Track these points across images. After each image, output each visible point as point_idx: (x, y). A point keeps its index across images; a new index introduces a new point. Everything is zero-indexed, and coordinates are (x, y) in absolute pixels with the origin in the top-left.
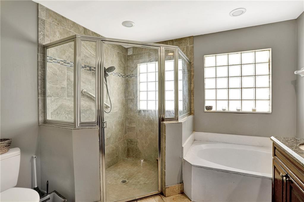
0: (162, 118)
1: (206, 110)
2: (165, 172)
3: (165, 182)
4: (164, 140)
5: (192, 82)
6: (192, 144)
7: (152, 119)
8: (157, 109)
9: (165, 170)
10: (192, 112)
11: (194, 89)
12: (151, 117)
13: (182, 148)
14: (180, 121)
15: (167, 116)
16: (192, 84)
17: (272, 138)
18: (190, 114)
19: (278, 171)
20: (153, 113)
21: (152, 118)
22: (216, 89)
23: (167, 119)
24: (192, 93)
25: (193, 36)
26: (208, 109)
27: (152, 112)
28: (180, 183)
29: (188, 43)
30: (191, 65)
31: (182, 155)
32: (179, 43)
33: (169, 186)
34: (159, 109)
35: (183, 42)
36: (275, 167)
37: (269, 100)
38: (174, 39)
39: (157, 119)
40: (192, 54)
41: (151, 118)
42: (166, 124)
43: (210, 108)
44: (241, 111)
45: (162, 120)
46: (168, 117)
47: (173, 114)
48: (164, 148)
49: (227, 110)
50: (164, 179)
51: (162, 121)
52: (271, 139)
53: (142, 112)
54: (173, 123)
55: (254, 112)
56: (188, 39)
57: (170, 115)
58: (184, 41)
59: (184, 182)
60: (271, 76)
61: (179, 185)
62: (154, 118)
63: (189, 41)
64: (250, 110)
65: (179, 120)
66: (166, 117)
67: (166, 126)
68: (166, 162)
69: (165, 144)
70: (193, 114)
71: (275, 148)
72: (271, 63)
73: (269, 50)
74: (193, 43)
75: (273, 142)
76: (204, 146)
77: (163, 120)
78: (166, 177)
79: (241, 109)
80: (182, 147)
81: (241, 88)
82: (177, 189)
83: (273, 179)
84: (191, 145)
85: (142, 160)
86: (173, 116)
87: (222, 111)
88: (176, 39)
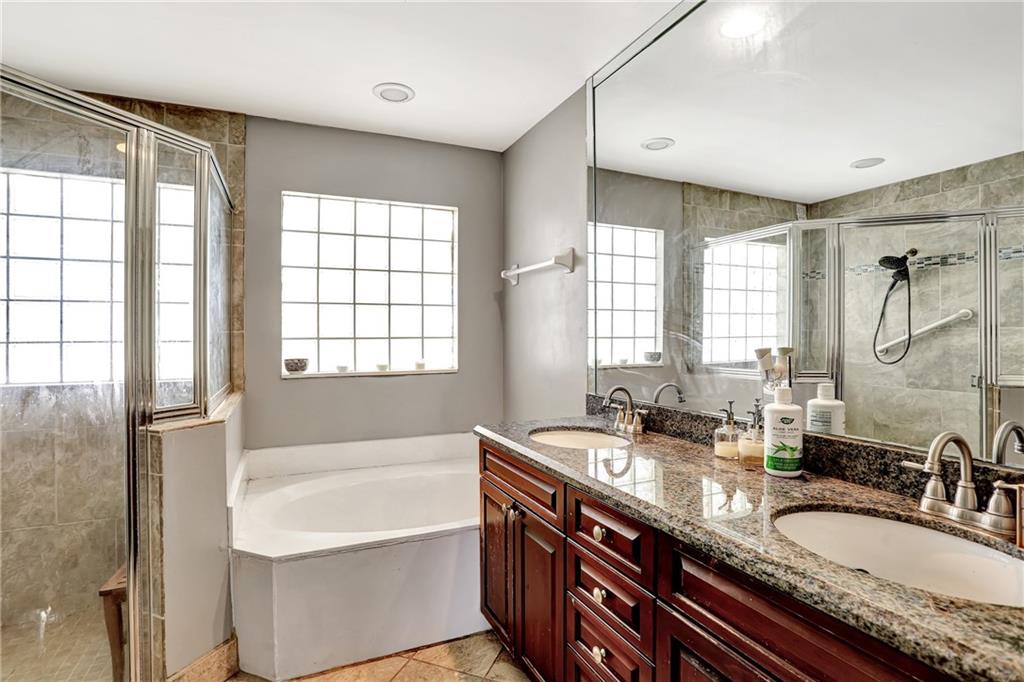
0: (144, 412)
1: (285, 372)
2: (163, 622)
3: (164, 663)
4: (152, 498)
5: (236, 277)
6: (245, 494)
7: (97, 418)
8: (120, 377)
9: (163, 613)
10: (237, 382)
11: (242, 301)
12: (90, 412)
13: (228, 511)
14: (213, 416)
15: (162, 401)
16: (236, 283)
17: (478, 429)
18: (231, 390)
19: (493, 503)
20: (100, 393)
21: (92, 416)
22: (318, 303)
23: (162, 412)
24: (236, 315)
25: (245, 115)
26: (296, 370)
27: (96, 392)
28: (226, 642)
29: (224, 136)
30: (235, 214)
31: (229, 538)
32: (187, 124)
33: (180, 674)
34: (126, 379)
35: (206, 127)
36: (486, 496)
37: (452, 337)
38: (167, 104)
39: (122, 417)
40: (241, 176)
41: (87, 416)
42: (164, 431)
43: (297, 365)
44: (388, 370)
45: (139, 419)
46: (168, 405)
47: (188, 392)
48: (154, 532)
49: (350, 370)
50: (155, 654)
51: (143, 423)
52: (476, 433)
53: (44, 394)
54: (192, 427)
55: (420, 371)
56: (227, 119)
57: (174, 397)
58: (208, 122)
59: (238, 634)
60: (456, 277)
61: (222, 649)
62: (106, 417)
63: (227, 130)
64: (410, 367)
65: (209, 413)
66: (159, 407)
67: (163, 442)
68: (165, 581)
69: (161, 512)
70: (242, 389)
71: (484, 452)
72: (456, 244)
73: (453, 211)
74: (244, 139)
75: (478, 438)
76: (292, 492)
77: (147, 418)
78: (166, 641)
79: (387, 363)
80: (228, 509)
81: (389, 305)
82: (215, 669)
83: (483, 528)
84: (244, 498)
85: (45, 609)
86: (186, 399)
87: (337, 371)
88: (176, 106)
